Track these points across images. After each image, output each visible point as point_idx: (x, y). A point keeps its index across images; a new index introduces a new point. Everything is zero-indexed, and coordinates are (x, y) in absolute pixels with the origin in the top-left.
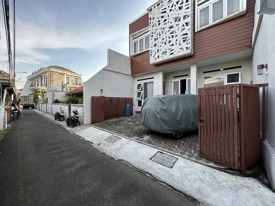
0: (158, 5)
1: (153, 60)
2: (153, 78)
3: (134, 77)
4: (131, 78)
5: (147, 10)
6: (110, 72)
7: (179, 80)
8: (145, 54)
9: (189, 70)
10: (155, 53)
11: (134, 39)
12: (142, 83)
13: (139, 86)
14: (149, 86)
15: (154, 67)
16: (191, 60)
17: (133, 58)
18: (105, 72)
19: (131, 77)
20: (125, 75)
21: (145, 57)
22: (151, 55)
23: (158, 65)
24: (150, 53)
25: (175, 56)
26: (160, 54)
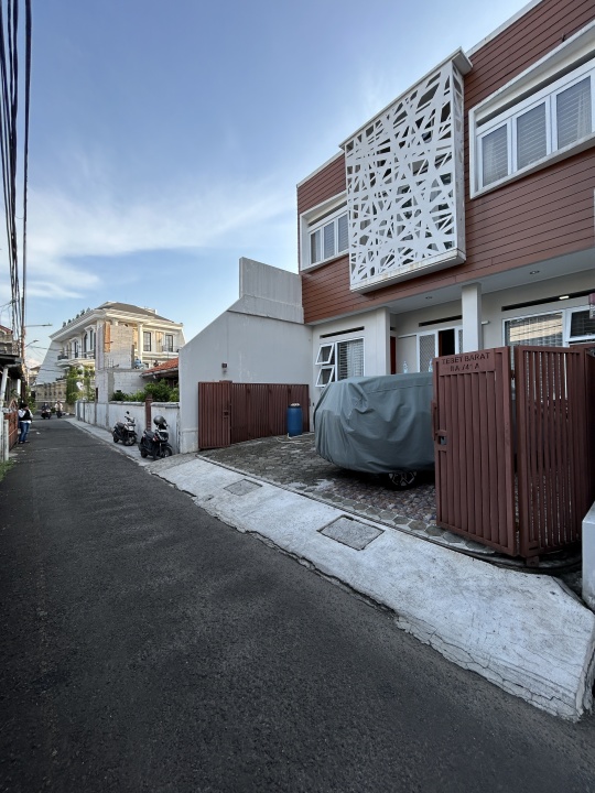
0: (369, 132)
1: (357, 282)
2: (362, 329)
3: (313, 328)
4: (302, 332)
5: (342, 146)
6: (246, 317)
7: (434, 331)
9: (458, 303)
10: (364, 262)
11: (311, 225)
12: (333, 342)
13: (326, 350)
14: (351, 350)
15: (364, 299)
16: (461, 278)
17: (308, 276)
18: (233, 318)
19: (303, 328)
20: (286, 324)
21: (338, 273)
22: (354, 266)
23: (373, 293)
24: (351, 262)
25: (415, 267)
26: (376, 264)
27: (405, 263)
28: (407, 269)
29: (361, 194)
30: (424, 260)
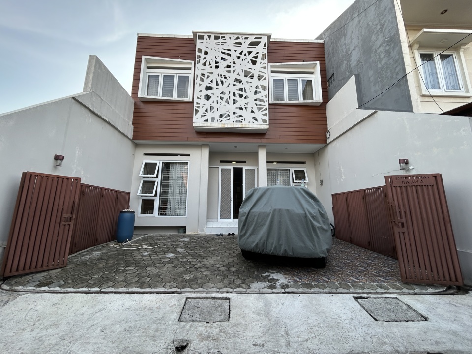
0: (217, 38)
1: (198, 122)
2: (188, 155)
3: (136, 145)
4: (129, 144)
7: (231, 167)
8: (175, 106)
10: (206, 110)
11: (149, 68)
12: (159, 161)
13: (149, 168)
14: (174, 171)
15: (195, 135)
17: (142, 104)
18: (77, 108)
20: (120, 135)
21: (175, 111)
22: (197, 111)
23: (205, 132)
24: (195, 108)
26: (217, 115)
27: (236, 122)
28: (238, 126)
29: (207, 69)
30: (249, 124)
